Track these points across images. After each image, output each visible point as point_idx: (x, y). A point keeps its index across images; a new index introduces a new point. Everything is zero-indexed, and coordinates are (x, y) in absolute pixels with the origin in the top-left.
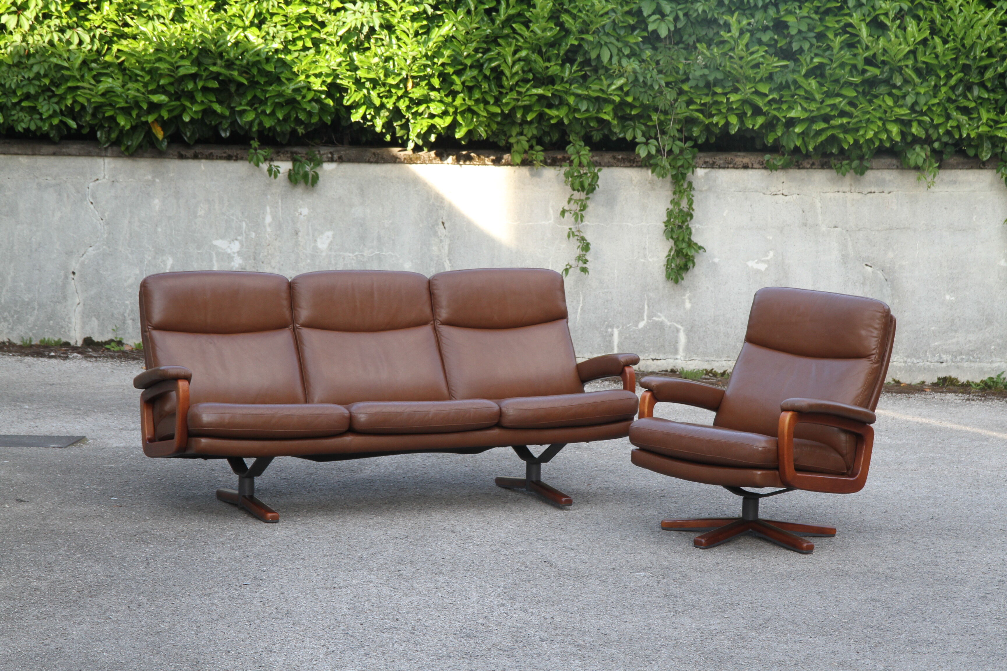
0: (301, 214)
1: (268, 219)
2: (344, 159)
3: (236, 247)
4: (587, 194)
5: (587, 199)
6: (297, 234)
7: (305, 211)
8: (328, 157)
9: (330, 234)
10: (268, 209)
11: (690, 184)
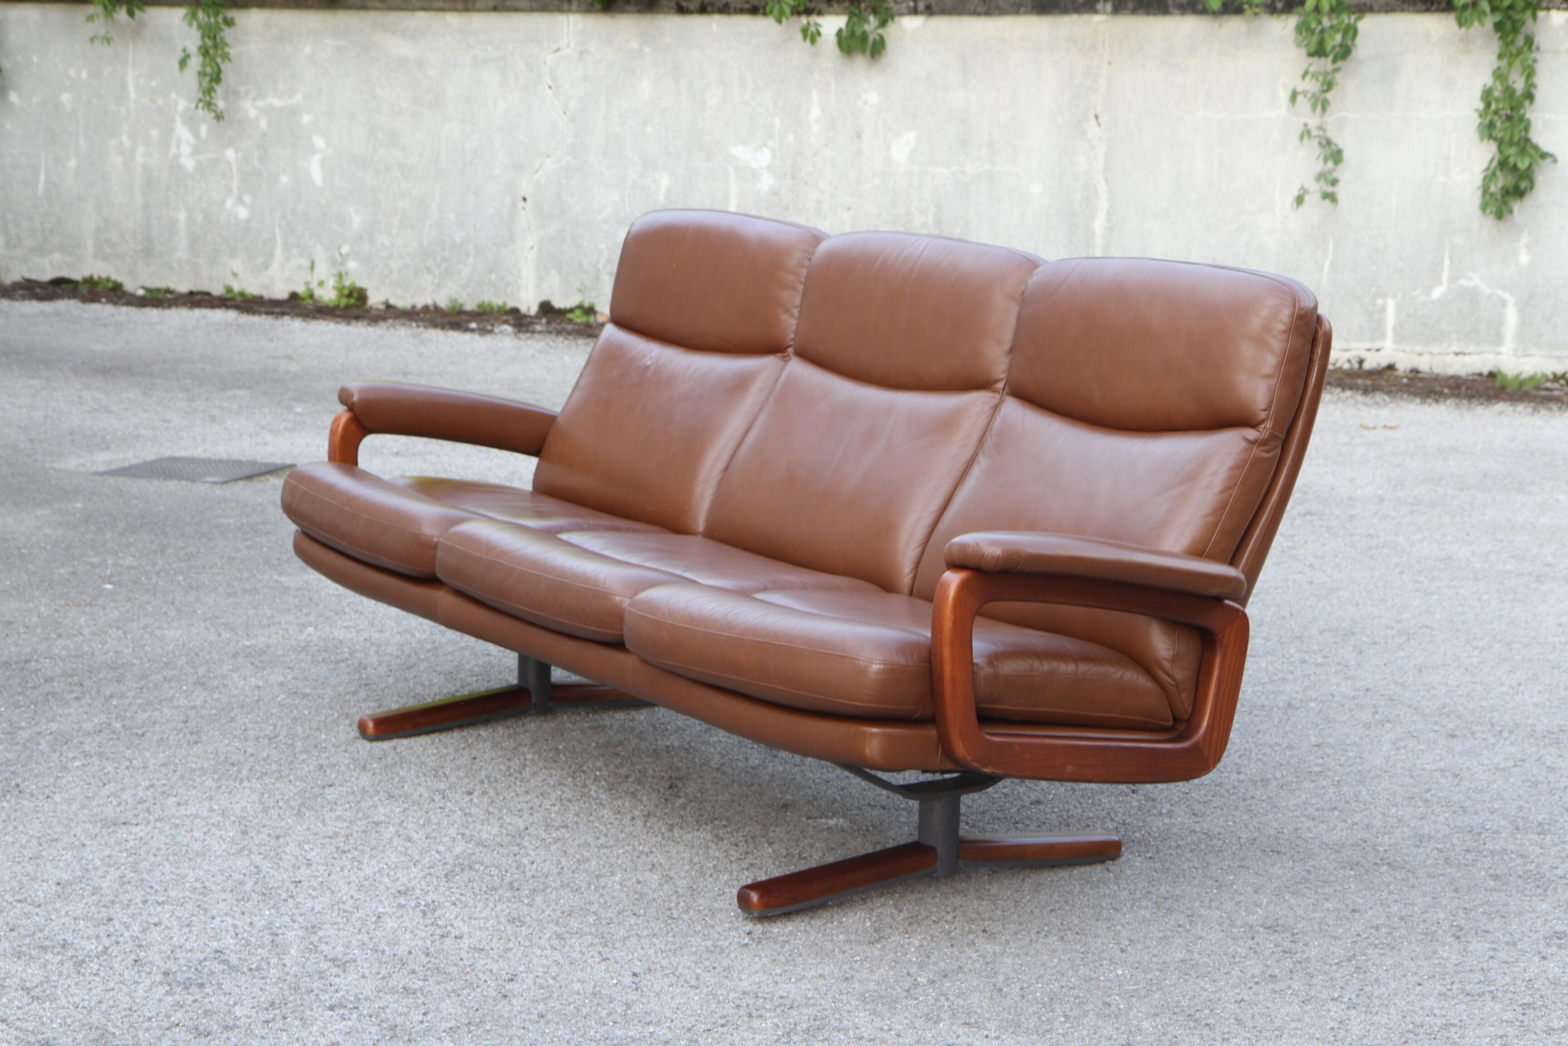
0: (866, 103)
1: (815, 112)
2: (935, 8)
3: (764, 157)
4: (1334, 61)
5: (1337, 70)
6: (859, 136)
7: (872, 98)
8: (908, 7)
9: (912, 135)
10: (815, 95)
11: (1529, 41)
